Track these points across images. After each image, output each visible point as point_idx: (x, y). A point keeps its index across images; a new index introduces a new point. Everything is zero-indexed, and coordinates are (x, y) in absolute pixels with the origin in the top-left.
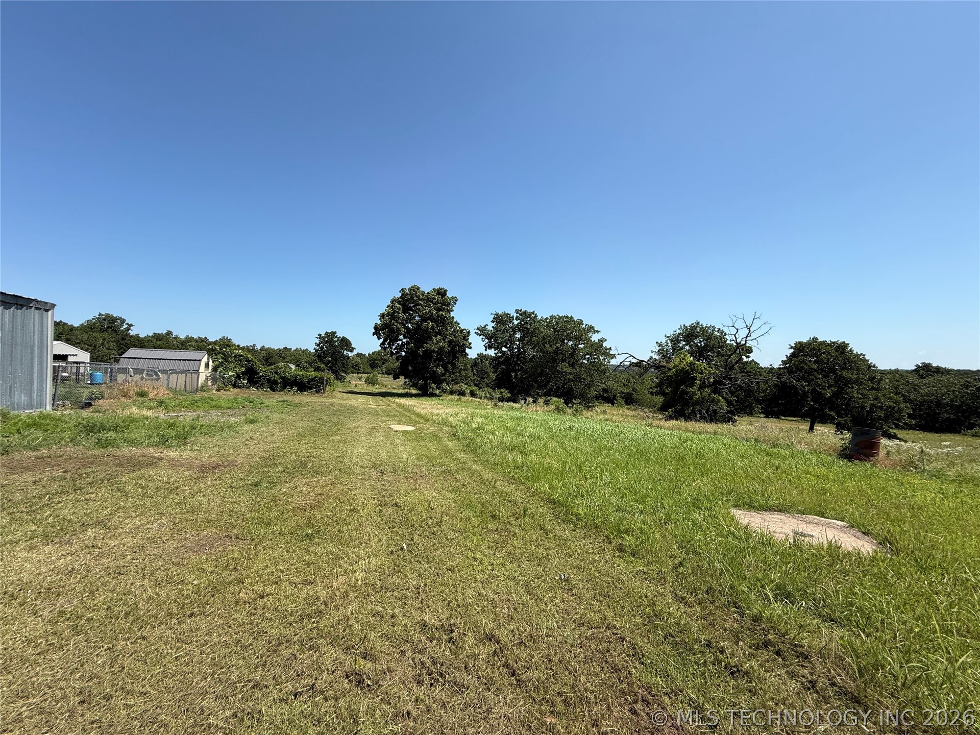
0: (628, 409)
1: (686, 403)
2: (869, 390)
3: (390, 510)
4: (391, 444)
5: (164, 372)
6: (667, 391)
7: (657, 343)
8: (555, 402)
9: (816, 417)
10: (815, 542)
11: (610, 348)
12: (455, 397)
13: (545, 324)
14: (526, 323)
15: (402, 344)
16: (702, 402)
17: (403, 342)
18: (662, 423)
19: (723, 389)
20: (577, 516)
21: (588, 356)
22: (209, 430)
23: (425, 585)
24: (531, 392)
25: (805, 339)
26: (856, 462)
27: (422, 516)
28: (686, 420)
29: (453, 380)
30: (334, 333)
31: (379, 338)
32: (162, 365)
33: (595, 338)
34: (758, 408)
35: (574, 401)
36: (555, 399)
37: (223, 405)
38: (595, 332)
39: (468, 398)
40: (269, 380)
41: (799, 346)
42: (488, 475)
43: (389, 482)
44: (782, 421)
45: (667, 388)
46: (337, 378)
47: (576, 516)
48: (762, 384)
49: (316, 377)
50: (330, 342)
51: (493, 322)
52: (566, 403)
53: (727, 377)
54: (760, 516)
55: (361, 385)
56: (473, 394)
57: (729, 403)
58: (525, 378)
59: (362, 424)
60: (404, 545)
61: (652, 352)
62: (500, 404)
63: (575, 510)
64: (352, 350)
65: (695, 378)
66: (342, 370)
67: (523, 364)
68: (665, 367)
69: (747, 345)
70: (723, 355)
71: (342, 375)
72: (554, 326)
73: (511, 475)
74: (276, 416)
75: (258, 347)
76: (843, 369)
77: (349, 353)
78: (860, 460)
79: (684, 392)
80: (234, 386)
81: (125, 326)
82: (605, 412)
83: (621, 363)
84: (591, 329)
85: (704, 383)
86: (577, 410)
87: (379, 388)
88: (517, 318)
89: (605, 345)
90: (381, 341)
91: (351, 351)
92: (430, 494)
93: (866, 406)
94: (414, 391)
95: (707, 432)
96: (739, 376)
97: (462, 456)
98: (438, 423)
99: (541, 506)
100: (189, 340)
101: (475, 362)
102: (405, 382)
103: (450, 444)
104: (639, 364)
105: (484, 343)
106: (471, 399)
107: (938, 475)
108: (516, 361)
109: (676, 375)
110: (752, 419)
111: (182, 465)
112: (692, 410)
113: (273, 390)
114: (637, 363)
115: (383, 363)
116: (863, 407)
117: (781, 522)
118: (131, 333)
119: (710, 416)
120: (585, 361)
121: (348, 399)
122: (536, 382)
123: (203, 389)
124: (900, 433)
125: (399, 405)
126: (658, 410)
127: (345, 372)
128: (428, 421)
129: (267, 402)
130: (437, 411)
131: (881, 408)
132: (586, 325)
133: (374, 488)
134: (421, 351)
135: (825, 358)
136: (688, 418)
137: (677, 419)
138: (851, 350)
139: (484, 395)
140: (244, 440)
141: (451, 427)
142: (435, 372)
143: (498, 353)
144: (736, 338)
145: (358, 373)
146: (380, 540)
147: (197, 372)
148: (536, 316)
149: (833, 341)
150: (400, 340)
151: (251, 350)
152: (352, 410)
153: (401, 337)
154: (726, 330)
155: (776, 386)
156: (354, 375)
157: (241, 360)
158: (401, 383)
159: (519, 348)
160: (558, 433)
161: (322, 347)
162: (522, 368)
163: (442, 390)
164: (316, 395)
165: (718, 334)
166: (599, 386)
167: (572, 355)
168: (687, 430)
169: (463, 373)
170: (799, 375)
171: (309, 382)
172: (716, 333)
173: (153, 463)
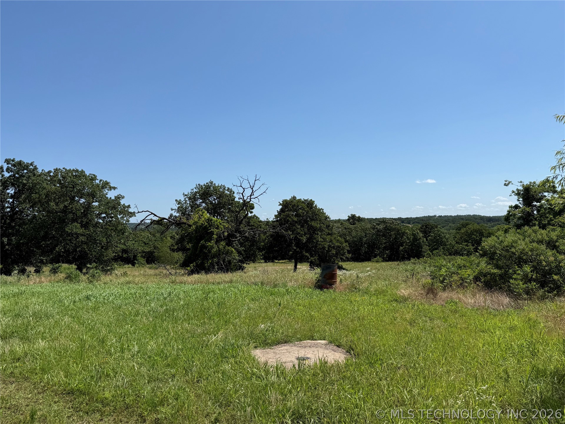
0: (150, 268)
1: (206, 257)
2: (327, 235)
6: (188, 247)
7: (176, 200)
8: (65, 269)
9: (298, 259)
10: (312, 362)
11: (129, 205)
13: (49, 178)
14: (22, 176)
16: (219, 255)
18: (186, 278)
19: (235, 241)
20: (104, 402)
21: (103, 215)
24: (32, 260)
25: (288, 198)
26: (325, 290)
28: (206, 273)
33: (111, 195)
34: (259, 254)
35: (88, 265)
36: (65, 265)
38: (111, 188)
41: (285, 203)
44: (276, 264)
45: (188, 244)
47: (102, 402)
48: (262, 235)
52: (80, 269)
53: (238, 230)
54: (272, 351)
57: (239, 252)
58: (23, 243)
61: (172, 210)
63: (101, 395)
65: (212, 233)
67: (19, 226)
68: (185, 223)
69: (251, 202)
70: (233, 212)
72: (60, 180)
73: (9, 372)
76: (312, 220)
78: (327, 288)
79: (204, 247)
82: (125, 274)
83: (142, 221)
84: (106, 185)
85: (220, 237)
86: (94, 275)
88: (8, 170)
89: (122, 202)
93: (326, 247)
95: (225, 282)
96: (246, 229)
99: (55, 402)
104: (160, 221)
107: (366, 292)
109: (196, 230)
110: (257, 265)
112: (211, 263)
114: (158, 221)
116: (324, 248)
117: (287, 352)
119: (226, 266)
120: (101, 221)
122: (39, 247)
124: (344, 265)
126: (180, 266)
131: (334, 247)
132: (101, 181)
135: (302, 213)
136: (208, 271)
137: (198, 273)
138: (316, 206)
144: (243, 196)
148: (36, 168)
149: (305, 199)
154: (235, 189)
155: (272, 236)
159: (12, 208)
160: (72, 306)
162: (18, 231)
165: (228, 193)
166: (117, 246)
167: (85, 214)
168: (208, 283)
170: (286, 226)
172: (226, 192)
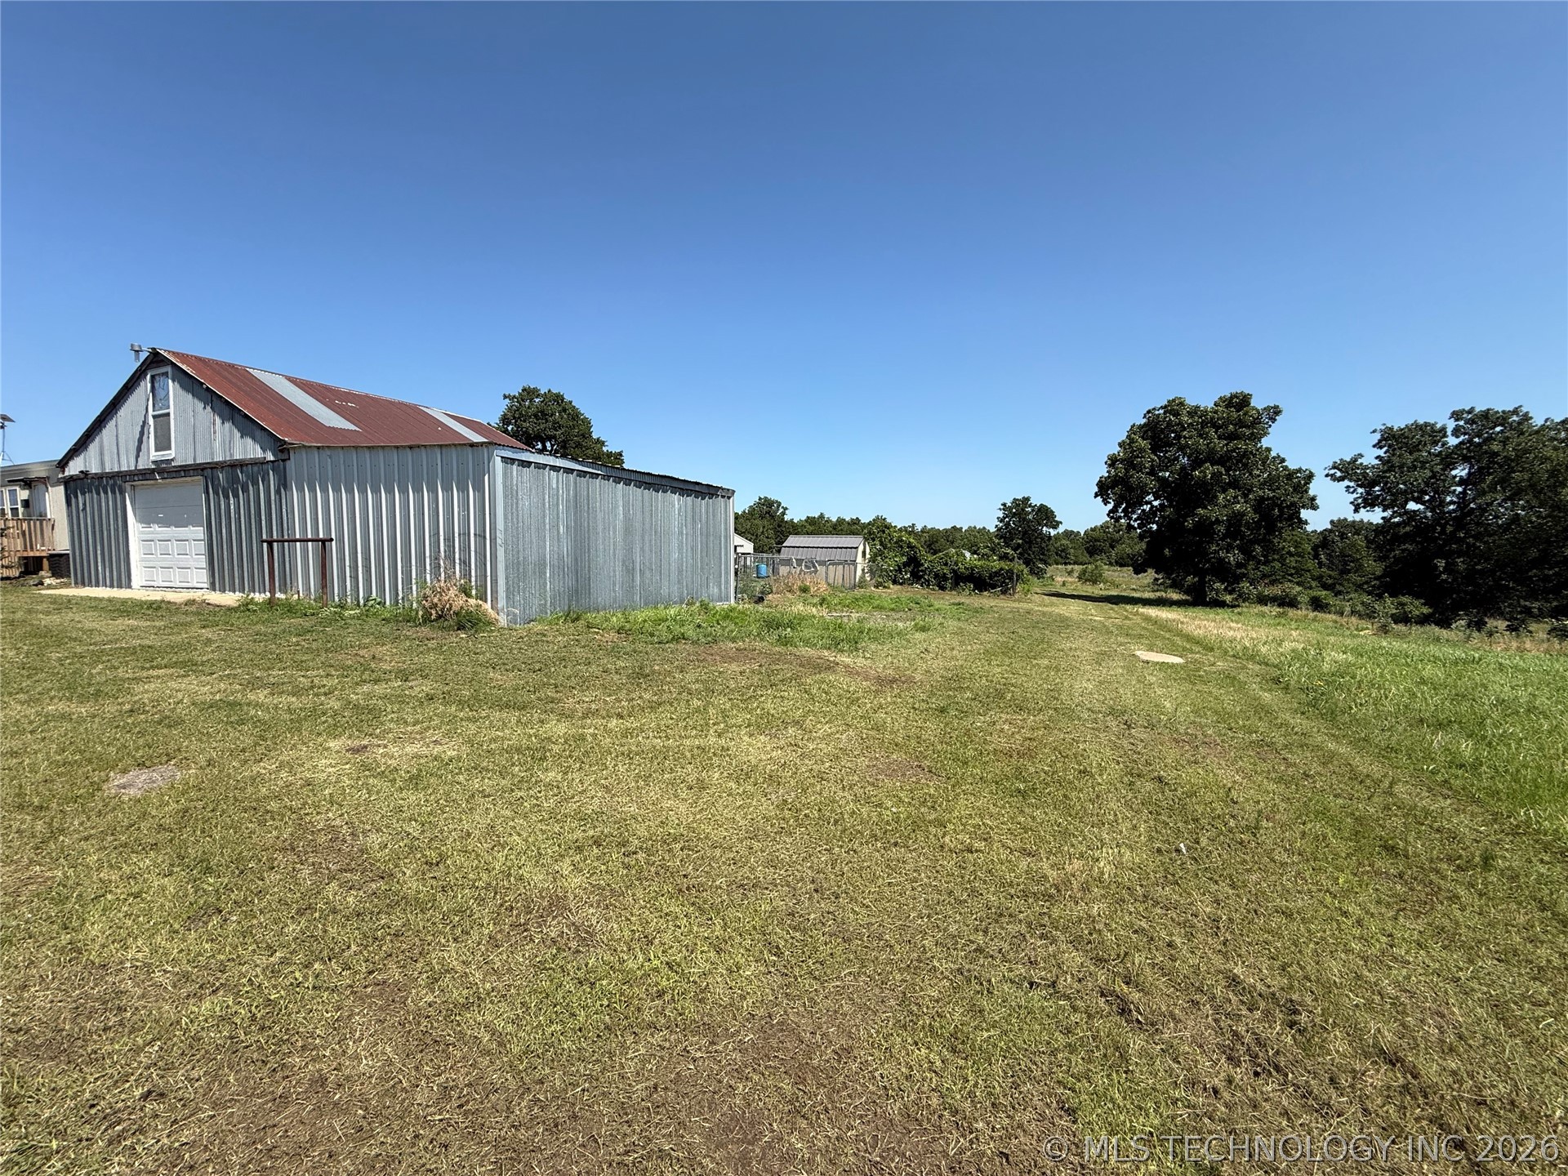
3: (1149, 786)
4: (1139, 681)
5: (822, 563)
12: (1273, 610)
14: (1491, 439)
15: (1151, 509)
17: (1152, 506)
22: (878, 636)
23: (1231, 920)
24: (1502, 605)
27: (1213, 810)
29: (1264, 576)
30: (1027, 499)
31: (1106, 503)
32: (821, 555)
37: (886, 604)
39: (1304, 612)
40: (936, 576)
42: (1366, 765)
43: (1142, 741)
46: (1032, 572)
49: (1002, 569)
50: (1019, 514)
51: (1378, 445)
55: (1073, 584)
56: (1317, 605)
59: (1083, 646)
60: (1182, 845)
62: (1401, 628)
64: (1056, 525)
66: (1041, 560)
67: (1475, 537)
71: (1038, 568)
74: (952, 624)
75: (919, 528)
77: (1051, 530)
80: (895, 582)
81: (781, 510)
87: (1105, 589)
90: (1110, 506)
91: (1055, 527)
92: (1227, 776)
94: (1175, 596)
97: (1297, 721)
98: (1234, 656)
100: (841, 521)
101: (1325, 538)
102: (1156, 580)
103: (1267, 697)
105: (1352, 497)
106: (1312, 615)
108: (1453, 533)
111: (858, 673)
113: (942, 588)
115: (1112, 547)
118: (786, 518)
121: (1052, 604)
122: (1523, 581)
123: (862, 584)
125: (1147, 619)
127: (1046, 563)
128: (1212, 649)
129: (937, 604)
130: (1231, 633)
133: (1115, 747)
134: (1189, 523)
139: (1348, 609)
140: (918, 652)
141: (1267, 664)
142: (1221, 560)
143: (1392, 517)
145: (1066, 564)
146: (1135, 827)
147: (854, 563)
148: (1526, 418)
150: (1147, 503)
151: (910, 531)
152: (1062, 622)
153: (1150, 497)
156: (1060, 566)
157: (902, 547)
158: (1146, 582)
159: (1462, 503)
161: (1008, 523)
162: (1472, 547)
163: (1240, 596)
164: (1002, 596)
169: (1291, 561)
171: (991, 577)
173: (831, 667)
